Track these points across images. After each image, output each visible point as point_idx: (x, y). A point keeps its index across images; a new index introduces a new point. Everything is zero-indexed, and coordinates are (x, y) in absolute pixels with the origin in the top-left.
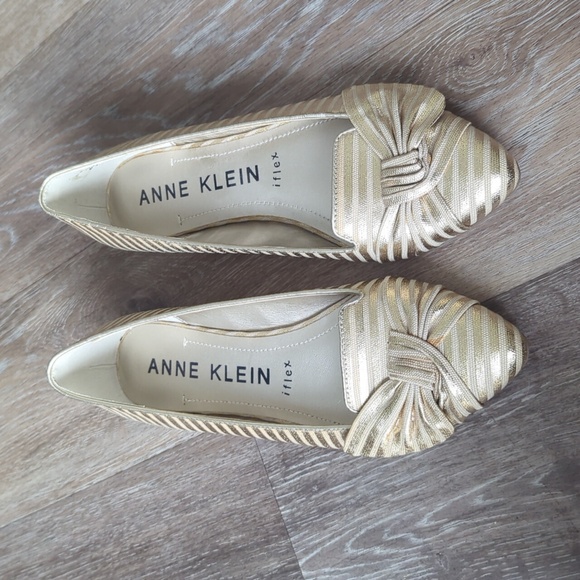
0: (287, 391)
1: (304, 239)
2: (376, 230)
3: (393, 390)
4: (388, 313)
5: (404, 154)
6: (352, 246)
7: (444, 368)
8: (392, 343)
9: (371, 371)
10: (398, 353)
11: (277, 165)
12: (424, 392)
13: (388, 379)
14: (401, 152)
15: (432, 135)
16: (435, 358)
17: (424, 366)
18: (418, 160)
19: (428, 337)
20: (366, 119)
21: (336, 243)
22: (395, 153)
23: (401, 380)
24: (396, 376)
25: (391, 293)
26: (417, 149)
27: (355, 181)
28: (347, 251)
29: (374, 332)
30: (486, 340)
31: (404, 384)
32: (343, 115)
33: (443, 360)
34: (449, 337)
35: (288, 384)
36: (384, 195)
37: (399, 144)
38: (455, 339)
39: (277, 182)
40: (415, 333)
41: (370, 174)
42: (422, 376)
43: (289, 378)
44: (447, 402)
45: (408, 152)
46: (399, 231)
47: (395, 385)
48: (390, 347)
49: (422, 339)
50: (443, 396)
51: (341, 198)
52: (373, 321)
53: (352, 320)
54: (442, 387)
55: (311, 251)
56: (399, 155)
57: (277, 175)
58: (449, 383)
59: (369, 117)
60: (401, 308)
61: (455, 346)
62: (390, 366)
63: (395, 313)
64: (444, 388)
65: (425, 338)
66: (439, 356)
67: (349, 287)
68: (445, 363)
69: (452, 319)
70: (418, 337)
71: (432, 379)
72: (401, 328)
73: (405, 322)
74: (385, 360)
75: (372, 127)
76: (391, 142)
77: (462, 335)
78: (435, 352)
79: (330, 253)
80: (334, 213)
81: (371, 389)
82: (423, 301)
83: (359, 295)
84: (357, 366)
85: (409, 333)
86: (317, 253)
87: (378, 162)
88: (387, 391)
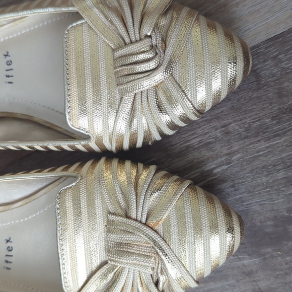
0: (8, 265)
1: (38, 133)
2: (111, 121)
3: (112, 275)
4: (106, 196)
5: (136, 41)
6: (87, 138)
7: (163, 251)
8: (110, 227)
9: (89, 254)
10: (116, 237)
11: (9, 63)
12: (143, 275)
13: (105, 263)
14: (134, 40)
15: (164, 22)
16: (154, 242)
17: (144, 251)
18: (152, 46)
19: (147, 219)
20: (96, 10)
21: (70, 135)
22: (127, 41)
23: (119, 265)
24: (115, 261)
25: (107, 175)
26: (150, 36)
27: (88, 72)
28: (83, 143)
29: (92, 215)
30: (205, 222)
31: (122, 269)
32: (71, 9)
33: (162, 243)
34: (168, 220)
35: (9, 259)
36: (118, 85)
37: (131, 32)
38: (174, 221)
39: (10, 79)
40: (134, 216)
41: (102, 64)
42: (142, 261)
43: (10, 253)
44: (166, 285)
45: (141, 39)
46: (135, 121)
47: (113, 269)
48: (109, 231)
49: (140, 222)
50: (162, 279)
51: (74, 90)
52: (91, 205)
53: (69, 204)
54: (162, 270)
55: (46, 144)
56: (131, 42)
57: (9, 73)
58: (169, 266)
59: (98, 8)
60: (118, 190)
61: (174, 229)
62: (108, 251)
63: (112, 195)
64: (164, 271)
65: (144, 221)
66: (158, 239)
67: (66, 169)
68: (164, 246)
69: (169, 202)
70: (136, 220)
71: (151, 263)
72: (119, 211)
73: (123, 204)
74: (103, 243)
75: (102, 17)
76: (122, 30)
77: (181, 217)
78: (155, 236)
79: (66, 145)
80: (68, 104)
81: (89, 272)
82: (141, 182)
83: (76, 178)
84: (74, 251)
85: (127, 216)
86: (52, 146)
87: (110, 51)
88: (105, 276)
